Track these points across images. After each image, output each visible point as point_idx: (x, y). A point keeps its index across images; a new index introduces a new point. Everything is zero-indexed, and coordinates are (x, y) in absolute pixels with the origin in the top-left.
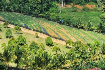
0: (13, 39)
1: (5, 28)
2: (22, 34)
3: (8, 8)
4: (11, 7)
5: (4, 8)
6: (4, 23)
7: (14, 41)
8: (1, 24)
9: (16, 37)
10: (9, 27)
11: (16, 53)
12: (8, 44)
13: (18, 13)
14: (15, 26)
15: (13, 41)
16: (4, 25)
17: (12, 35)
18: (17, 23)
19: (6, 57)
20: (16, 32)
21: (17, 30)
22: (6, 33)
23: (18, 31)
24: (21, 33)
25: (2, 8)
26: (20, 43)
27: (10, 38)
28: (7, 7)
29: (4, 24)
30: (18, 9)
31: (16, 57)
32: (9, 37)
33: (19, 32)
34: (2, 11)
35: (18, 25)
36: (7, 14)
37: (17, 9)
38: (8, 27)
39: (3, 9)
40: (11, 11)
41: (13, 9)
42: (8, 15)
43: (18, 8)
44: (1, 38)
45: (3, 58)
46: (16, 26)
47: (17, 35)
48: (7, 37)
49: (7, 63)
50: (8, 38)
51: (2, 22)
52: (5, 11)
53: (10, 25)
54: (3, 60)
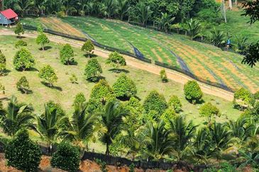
0: (104, 84)
1: (86, 56)
2: (127, 72)
3: (96, 7)
4: (103, 6)
5: (85, 7)
6: (82, 43)
7: (106, 88)
8: (77, 46)
9: (111, 79)
10: (96, 56)
11: (104, 118)
12: (92, 96)
13: (119, 22)
14: (110, 53)
15: (103, 90)
16: (83, 49)
17: (102, 75)
18: (117, 46)
19: (80, 128)
20: (113, 68)
21: (115, 62)
22: (87, 69)
23: (116, 65)
24: (123, 70)
25: (79, 8)
26: (122, 94)
27: (97, 81)
28: (91, 4)
29: (84, 47)
30: (120, 11)
31: (105, 129)
32: (95, 79)
33: (121, 68)
34: (80, 15)
35: (117, 50)
36: (91, 23)
37: (117, 10)
38: (92, 56)
39: (82, 11)
40: (102, 16)
41: (107, 10)
42: (93, 26)
43: (120, 8)
44: (74, 80)
45: (72, 130)
46: (113, 53)
47: (115, 74)
48: (90, 80)
49: (81, 142)
50: (92, 81)
51: (79, 42)
52: (86, 14)
53: (100, 49)
54: (71, 135)
